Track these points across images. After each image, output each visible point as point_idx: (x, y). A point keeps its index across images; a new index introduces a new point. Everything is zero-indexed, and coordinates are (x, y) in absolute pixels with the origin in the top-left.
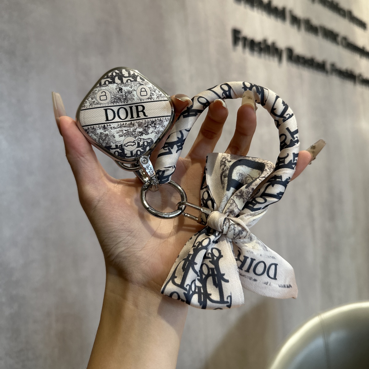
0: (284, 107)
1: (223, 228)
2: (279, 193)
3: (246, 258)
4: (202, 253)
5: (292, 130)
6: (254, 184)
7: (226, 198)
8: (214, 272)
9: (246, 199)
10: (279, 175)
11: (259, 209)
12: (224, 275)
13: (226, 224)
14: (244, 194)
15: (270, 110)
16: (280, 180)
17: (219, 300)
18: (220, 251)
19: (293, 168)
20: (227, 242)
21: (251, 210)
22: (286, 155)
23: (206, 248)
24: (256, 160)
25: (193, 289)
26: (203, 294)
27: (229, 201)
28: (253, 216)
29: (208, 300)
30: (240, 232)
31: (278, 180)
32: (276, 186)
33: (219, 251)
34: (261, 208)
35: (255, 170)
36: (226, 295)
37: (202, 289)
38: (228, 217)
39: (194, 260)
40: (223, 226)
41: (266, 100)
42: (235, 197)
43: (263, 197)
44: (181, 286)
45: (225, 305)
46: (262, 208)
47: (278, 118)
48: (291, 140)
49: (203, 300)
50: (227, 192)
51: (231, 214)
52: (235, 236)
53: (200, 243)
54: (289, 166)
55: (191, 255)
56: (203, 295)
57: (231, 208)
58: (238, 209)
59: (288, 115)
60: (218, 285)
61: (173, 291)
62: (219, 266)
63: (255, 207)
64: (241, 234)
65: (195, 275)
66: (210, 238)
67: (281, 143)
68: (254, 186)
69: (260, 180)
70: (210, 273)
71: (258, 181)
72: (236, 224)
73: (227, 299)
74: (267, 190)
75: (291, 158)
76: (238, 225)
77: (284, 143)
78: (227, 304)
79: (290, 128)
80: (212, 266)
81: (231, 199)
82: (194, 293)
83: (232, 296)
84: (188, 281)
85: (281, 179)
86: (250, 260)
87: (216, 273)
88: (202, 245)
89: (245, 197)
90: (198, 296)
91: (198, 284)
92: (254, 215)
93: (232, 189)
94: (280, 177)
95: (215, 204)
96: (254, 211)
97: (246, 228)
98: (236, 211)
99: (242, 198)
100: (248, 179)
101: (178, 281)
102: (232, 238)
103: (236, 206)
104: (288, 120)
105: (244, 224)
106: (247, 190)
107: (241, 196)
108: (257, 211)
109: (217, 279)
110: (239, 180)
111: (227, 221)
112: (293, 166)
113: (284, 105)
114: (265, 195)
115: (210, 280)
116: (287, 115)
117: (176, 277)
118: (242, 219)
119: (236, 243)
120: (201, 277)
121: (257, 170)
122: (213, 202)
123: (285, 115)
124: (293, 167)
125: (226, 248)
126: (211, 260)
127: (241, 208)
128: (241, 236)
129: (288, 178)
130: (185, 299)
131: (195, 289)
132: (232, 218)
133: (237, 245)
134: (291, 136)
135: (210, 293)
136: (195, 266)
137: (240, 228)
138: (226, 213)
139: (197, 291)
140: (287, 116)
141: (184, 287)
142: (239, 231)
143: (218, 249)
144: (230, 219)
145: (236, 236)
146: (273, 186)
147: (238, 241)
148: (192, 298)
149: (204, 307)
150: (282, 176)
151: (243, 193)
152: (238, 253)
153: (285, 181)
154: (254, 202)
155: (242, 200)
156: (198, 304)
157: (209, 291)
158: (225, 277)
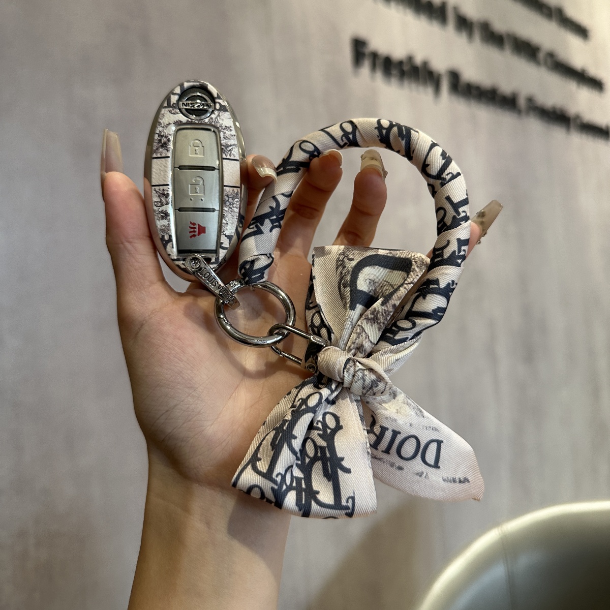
0: (444, 161)
1: (344, 376)
2: (436, 309)
3: (384, 429)
4: (306, 419)
5: (456, 199)
6: (395, 296)
7: (350, 323)
8: (326, 453)
9: (383, 323)
10: (435, 279)
11: (404, 340)
12: (342, 459)
13: (349, 369)
14: (380, 316)
15: (421, 167)
16: (436, 286)
17: (333, 503)
18: (339, 417)
19: (459, 265)
20: (352, 402)
21: (390, 343)
22: (445, 243)
23: (314, 410)
24: (396, 254)
25: (288, 482)
26: (305, 490)
27: (355, 330)
29: (313, 503)
30: (374, 384)
31: (431, 286)
33: (337, 419)
34: (407, 338)
35: (395, 272)
36: (345, 495)
37: (303, 482)
38: (354, 357)
40: (343, 372)
41: (414, 151)
42: (365, 322)
43: (410, 318)
44: (268, 475)
45: (344, 512)
46: (410, 337)
47: (433, 180)
48: (454, 217)
49: (305, 501)
50: (352, 312)
51: (359, 352)
52: (365, 391)
53: (304, 401)
54: (453, 261)
55: (287, 421)
56: (305, 493)
57: (358, 341)
58: (371, 342)
59: (450, 175)
60: (332, 477)
61: (252, 483)
62: (334, 443)
63: (397, 337)
64: (376, 387)
66: (322, 392)
67: (438, 223)
68: (395, 301)
69: (405, 288)
70: (319, 455)
71: (402, 292)
72: (366, 369)
73: (347, 502)
74: (415, 306)
75: (453, 247)
76: (370, 372)
77: (442, 223)
78: (347, 511)
79: (451, 197)
80: (322, 443)
81: (358, 325)
82: (290, 488)
83: (356, 497)
84: (280, 468)
85: (438, 285)
86: (392, 433)
87: (328, 455)
88: (306, 405)
89: (381, 319)
90: (297, 494)
92: (397, 351)
93: (359, 308)
94: (436, 282)
95: (332, 334)
96: (397, 345)
98: (367, 346)
99: (376, 323)
100: (385, 288)
101: (263, 466)
102: (361, 394)
103: (366, 338)
104: (449, 183)
105: (380, 369)
106: (384, 308)
107: (374, 320)
108: (401, 344)
109: (331, 466)
110: (370, 292)
111: (351, 363)
112: (459, 261)
113: (443, 159)
114: (412, 315)
115: (318, 466)
116: (448, 174)
117: (259, 460)
118: (376, 360)
119: (368, 402)
120: (303, 460)
121: (400, 272)
122: (330, 331)
123: (444, 175)
124: (457, 262)
125: (349, 412)
128: (375, 389)
130: (273, 499)
131: (292, 481)
132: (360, 360)
133: (369, 406)
134: (454, 209)
135: (317, 490)
136: (293, 441)
137: (373, 377)
138: (350, 350)
139: (294, 484)
140: (448, 177)
141: (272, 477)
142: (372, 381)
143: (336, 415)
144: (357, 361)
145: (368, 391)
146: (424, 298)
147: (370, 399)
148: (285, 497)
149: (306, 513)
150: (440, 280)
151: (377, 314)
152: (371, 420)
154: (394, 328)
155: (376, 326)
156: (297, 509)
157: (316, 486)
158: (344, 463)
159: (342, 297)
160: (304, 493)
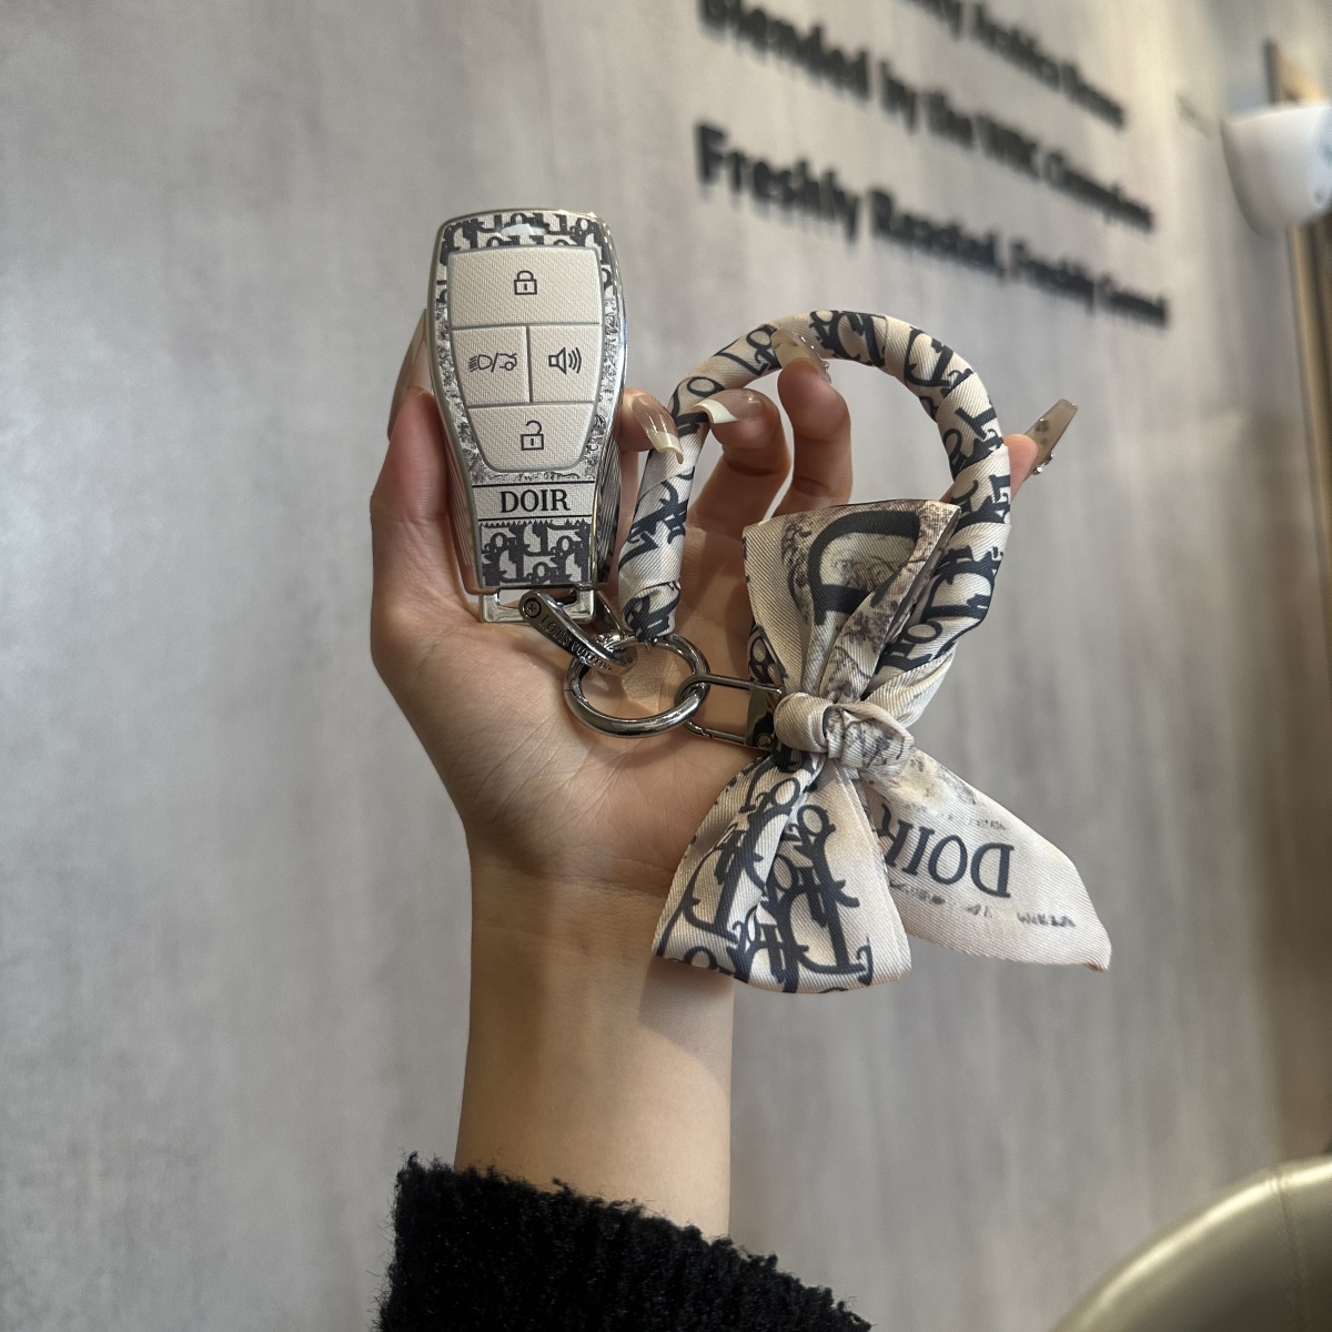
1: (827, 741)
3: (905, 827)
4: (775, 826)
6: (895, 586)
8: (812, 879)
9: (880, 638)
10: (964, 546)
11: (924, 660)
12: (842, 884)
13: (833, 727)
14: (871, 626)
16: (966, 559)
17: (834, 964)
18: (825, 811)
19: (1001, 520)
20: (846, 782)
22: (971, 486)
23: (788, 809)
25: (752, 936)
26: (782, 946)
27: (831, 655)
28: (912, 684)
29: (800, 966)
30: (881, 744)
31: (959, 560)
32: (958, 579)
33: (822, 814)
34: (930, 655)
35: (891, 538)
36: (853, 945)
37: (777, 932)
38: (837, 704)
39: (753, 847)
40: (825, 735)
42: (846, 639)
43: (929, 620)
44: (718, 927)
45: (855, 976)
48: (977, 441)
49: (787, 965)
50: (820, 629)
51: (843, 695)
52: (867, 760)
53: (769, 797)
54: (988, 513)
55: (742, 832)
56: (785, 952)
57: (839, 675)
58: (863, 674)
60: (828, 919)
61: (693, 945)
62: (825, 860)
64: (886, 749)
65: (758, 892)
66: (797, 778)
68: (896, 595)
69: (910, 570)
70: (801, 883)
71: (907, 577)
72: (863, 721)
73: (859, 957)
74: (936, 598)
75: (987, 490)
76: (870, 725)
78: (861, 974)
80: (803, 861)
81: (836, 647)
82: (757, 946)
83: (872, 947)
84: (737, 913)
85: (971, 556)
86: (920, 832)
87: (817, 881)
88: (773, 802)
89: (875, 632)
90: (770, 954)
91: (764, 917)
93: (831, 616)
94: (967, 552)
96: (911, 669)
97: (896, 728)
98: (859, 683)
99: (868, 641)
100: (875, 571)
101: (704, 913)
102: (860, 766)
103: (853, 668)
105: (887, 715)
106: (877, 610)
107: (862, 634)
108: (919, 668)
109: (824, 900)
110: (848, 583)
111: (834, 716)
112: (1000, 513)
115: (800, 903)
117: (697, 902)
118: (878, 703)
119: (872, 782)
120: (773, 896)
124: (998, 516)
126: (799, 844)
127: (871, 672)
128: (885, 754)
129: (991, 550)
130: (731, 967)
131: (758, 934)
132: (848, 706)
133: (876, 787)
135: (803, 944)
136: (756, 865)
137: (877, 733)
138: (827, 693)
139: (763, 938)
141: (724, 930)
142: (877, 740)
143: (819, 808)
144: (844, 709)
145: (872, 759)
147: (878, 772)
148: (751, 963)
149: (791, 985)
150: (973, 548)
151: (867, 622)
152: (882, 813)
153: (983, 561)
154: (903, 641)
155: (868, 645)
156: (772, 979)
157: (800, 939)
158: (847, 891)
159: (798, 602)
160: (782, 952)
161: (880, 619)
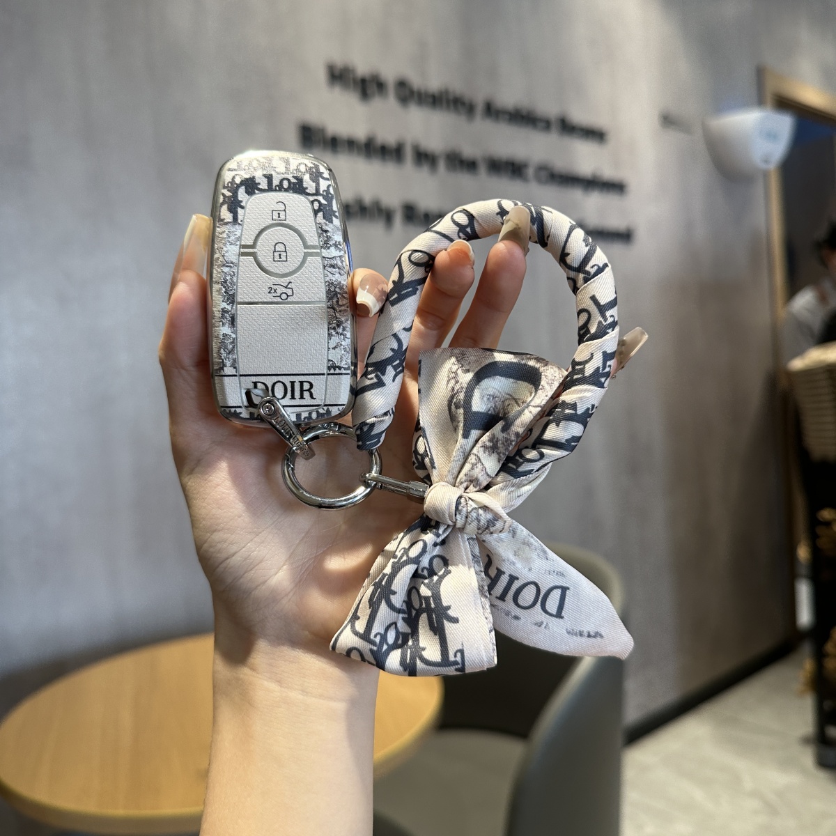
0: (587, 248)
2: (570, 439)
3: (500, 572)
6: (518, 422)
7: (461, 454)
8: (430, 604)
9: (504, 454)
10: (572, 402)
12: (448, 608)
14: (500, 444)
15: (559, 256)
16: (573, 412)
17: (440, 661)
19: (601, 385)
21: (512, 476)
22: (587, 356)
23: (417, 560)
25: (391, 640)
27: (469, 458)
28: (518, 488)
29: (418, 661)
30: (491, 523)
31: (568, 411)
32: (564, 424)
34: (532, 470)
35: (520, 382)
36: (452, 648)
39: (391, 585)
41: (549, 236)
42: (481, 450)
43: (538, 446)
44: (366, 636)
46: (536, 469)
47: (574, 272)
48: (600, 323)
49: (410, 660)
50: (464, 441)
51: (472, 486)
52: (480, 531)
53: (406, 552)
55: (386, 575)
57: (472, 473)
58: (488, 475)
59: (595, 268)
60: (438, 630)
61: (351, 645)
63: (521, 469)
64: (493, 526)
66: (426, 538)
67: (580, 328)
68: (519, 427)
69: (530, 412)
70: (424, 606)
71: (527, 416)
72: (480, 508)
73: (456, 656)
75: (597, 362)
76: (485, 511)
77: (585, 329)
79: (598, 296)
81: (473, 454)
82: (393, 647)
83: (465, 649)
84: (378, 628)
85: (575, 410)
86: (509, 577)
87: (433, 606)
88: (408, 556)
89: (502, 449)
90: (401, 653)
91: (402, 627)
92: (520, 485)
93: (475, 433)
94: (573, 406)
96: (520, 477)
97: (501, 514)
98: (483, 479)
99: (495, 453)
100: (507, 402)
101: (360, 626)
102: (476, 533)
103: (482, 470)
104: (595, 278)
105: (497, 506)
106: (505, 435)
107: (493, 449)
108: (524, 478)
109: (436, 617)
111: (463, 503)
112: (603, 380)
114: (539, 443)
115: (424, 619)
116: (592, 267)
117: (358, 619)
118: (494, 496)
119: (484, 541)
120: (409, 613)
121: (525, 384)
123: (588, 268)
126: (427, 581)
127: (492, 473)
128: (492, 529)
129: (590, 406)
131: (396, 639)
132: (473, 496)
133: (487, 545)
134: (600, 313)
135: (424, 646)
136: (392, 597)
137: (489, 516)
138: (461, 483)
140: (593, 271)
141: (369, 638)
142: (488, 521)
143: (445, 557)
144: (469, 498)
145: (483, 531)
146: (558, 425)
147: (487, 538)
148: (387, 657)
149: (412, 672)
150: (578, 404)
151: (497, 442)
152: (487, 561)
153: (583, 413)
154: (518, 458)
156: (401, 668)
157: (422, 644)
160: (409, 651)
161: (506, 441)
